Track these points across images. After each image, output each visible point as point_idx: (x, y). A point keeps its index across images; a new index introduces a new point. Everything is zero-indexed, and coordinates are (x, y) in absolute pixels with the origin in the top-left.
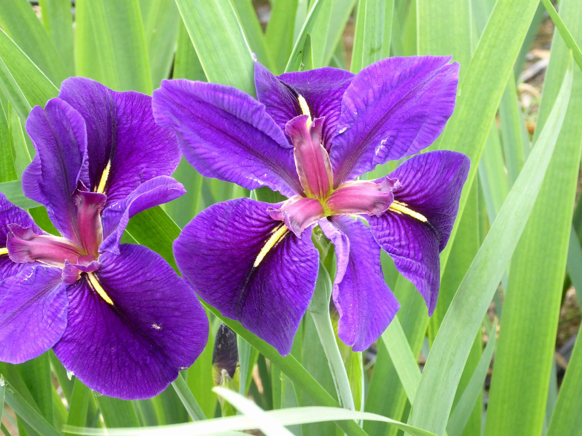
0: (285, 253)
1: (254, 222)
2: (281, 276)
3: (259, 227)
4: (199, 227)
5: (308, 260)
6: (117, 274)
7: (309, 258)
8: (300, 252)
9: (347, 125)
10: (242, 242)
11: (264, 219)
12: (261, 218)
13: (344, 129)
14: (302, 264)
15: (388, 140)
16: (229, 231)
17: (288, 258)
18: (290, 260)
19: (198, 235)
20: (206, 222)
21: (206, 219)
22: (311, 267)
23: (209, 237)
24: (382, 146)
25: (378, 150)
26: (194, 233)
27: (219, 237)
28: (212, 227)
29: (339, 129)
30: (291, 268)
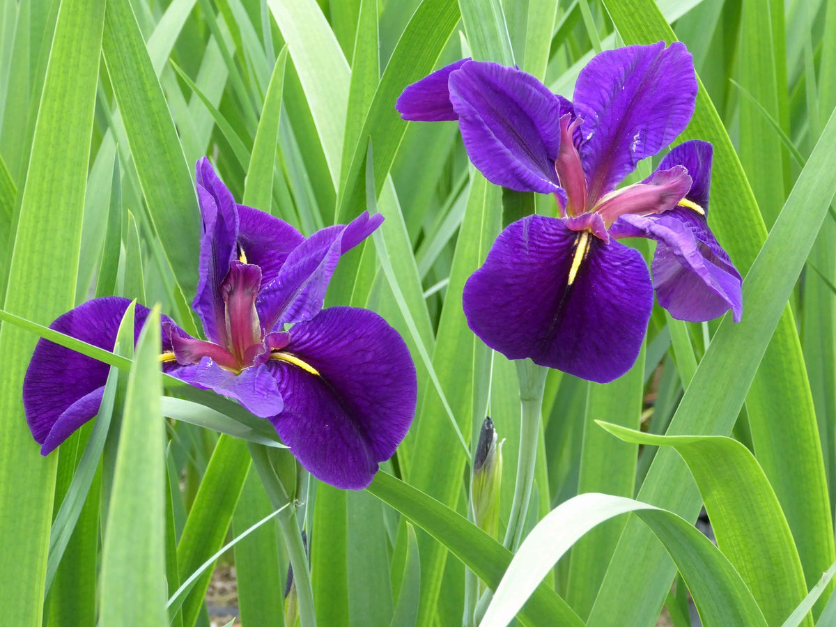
0: (600, 261)
1: (552, 238)
2: (607, 284)
3: (561, 241)
4: (503, 252)
5: (632, 261)
6: (317, 342)
7: (631, 258)
8: (618, 256)
9: (592, 130)
10: (550, 260)
11: (562, 233)
12: (558, 232)
13: (591, 135)
14: (627, 267)
15: (640, 134)
16: (533, 251)
17: (606, 265)
18: (610, 267)
19: (504, 261)
20: (507, 245)
21: (506, 243)
22: (638, 267)
23: (516, 260)
24: (637, 142)
25: (635, 146)
26: (500, 259)
27: (526, 259)
28: (516, 250)
29: (586, 136)
30: (616, 273)
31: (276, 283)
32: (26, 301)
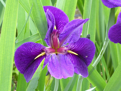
6: (76, 47)
31: (64, 32)
32: (5, 37)
